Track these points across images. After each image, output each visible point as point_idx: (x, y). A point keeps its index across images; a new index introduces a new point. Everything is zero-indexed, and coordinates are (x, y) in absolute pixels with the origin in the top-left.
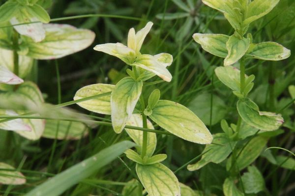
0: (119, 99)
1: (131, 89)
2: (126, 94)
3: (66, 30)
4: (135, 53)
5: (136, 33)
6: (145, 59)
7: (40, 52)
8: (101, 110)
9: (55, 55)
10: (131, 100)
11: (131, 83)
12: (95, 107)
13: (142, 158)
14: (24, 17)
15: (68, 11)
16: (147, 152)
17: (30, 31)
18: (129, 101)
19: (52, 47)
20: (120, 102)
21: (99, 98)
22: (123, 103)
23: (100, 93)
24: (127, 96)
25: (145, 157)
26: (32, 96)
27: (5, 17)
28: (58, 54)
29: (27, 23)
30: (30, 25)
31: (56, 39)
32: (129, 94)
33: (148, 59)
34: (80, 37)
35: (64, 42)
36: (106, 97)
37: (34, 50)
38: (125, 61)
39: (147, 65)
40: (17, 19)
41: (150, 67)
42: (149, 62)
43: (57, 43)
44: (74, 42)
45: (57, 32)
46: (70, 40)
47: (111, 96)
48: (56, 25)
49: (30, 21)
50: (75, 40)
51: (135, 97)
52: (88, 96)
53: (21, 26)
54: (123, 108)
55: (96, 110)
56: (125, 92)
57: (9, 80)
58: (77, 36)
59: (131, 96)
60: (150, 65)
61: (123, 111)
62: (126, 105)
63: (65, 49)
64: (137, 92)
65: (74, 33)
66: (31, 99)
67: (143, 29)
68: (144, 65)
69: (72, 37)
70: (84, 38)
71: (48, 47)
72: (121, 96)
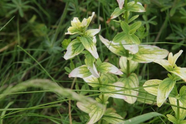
0: (163, 89)
1: (169, 84)
2: (166, 86)
3: (155, 49)
4: (172, 66)
5: (173, 55)
6: (177, 69)
7: (139, 59)
8: (155, 93)
9: (147, 61)
10: (168, 90)
11: (170, 81)
12: (152, 91)
13: (177, 121)
14: (130, 41)
15: (168, 38)
16: (180, 118)
17: (131, 48)
18: (167, 90)
19: (146, 57)
20: (163, 91)
21: (155, 87)
22: (164, 91)
23: (156, 84)
24: (167, 87)
25: (178, 121)
26: (134, 81)
27: (118, 40)
28: (148, 61)
29: (131, 44)
30: (132, 45)
31: (148, 53)
32: (168, 86)
33: (179, 69)
34: (161, 53)
35: (153, 55)
36: (157, 87)
37: (136, 57)
38: (167, 69)
39: (178, 72)
40: (126, 41)
41: (180, 74)
42: (179, 71)
43: (149, 55)
44: (158, 55)
45: (149, 49)
46: (156, 54)
47: (159, 87)
48: (150, 46)
49: (132, 43)
50: (158, 54)
51: (170, 89)
52: (150, 85)
53: (127, 45)
54: (164, 94)
55: (152, 93)
56: (166, 85)
57: (116, 72)
58: (160, 52)
59: (169, 88)
60: (180, 73)
61: (163, 95)
62: (165, 92)
63: (152, 58)
64: (172, 86)
65: (159, 51)
66: (133, 82)
67: (178, 53)
68: (176, 73)
69: (157, 53)
70: (163, 54)
71: (144, 57)
72: (163, 87)
